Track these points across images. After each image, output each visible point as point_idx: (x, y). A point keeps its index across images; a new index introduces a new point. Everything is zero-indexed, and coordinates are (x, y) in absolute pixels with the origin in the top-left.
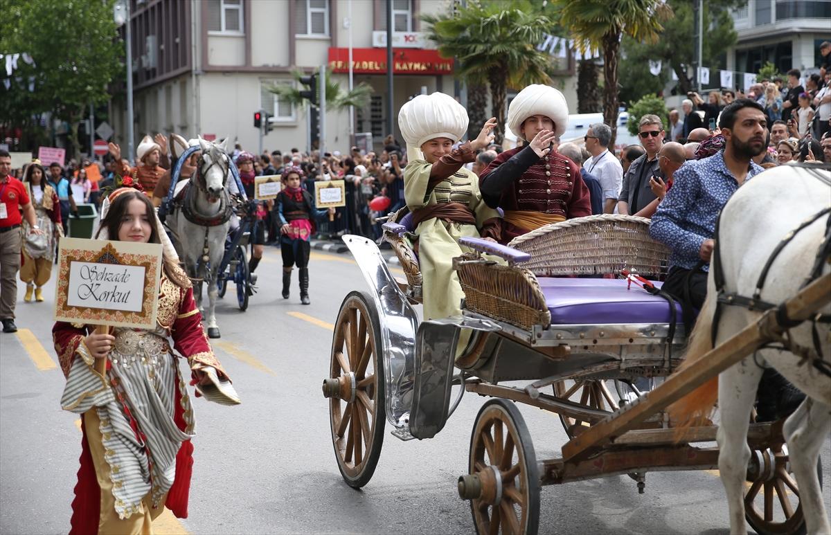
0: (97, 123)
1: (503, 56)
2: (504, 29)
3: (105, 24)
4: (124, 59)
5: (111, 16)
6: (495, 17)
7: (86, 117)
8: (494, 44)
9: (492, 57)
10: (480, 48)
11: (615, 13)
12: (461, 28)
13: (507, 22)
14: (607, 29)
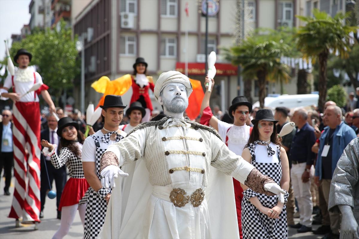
0: (68, 97)
1: (265, 65)
2: (266, 51)
3: (72, 52)
4: (80, 67)
5: (75, 47)
6: (261, 45)
7: (63, 94)
8: (260, 59)
9: (259, 65)
10: (253, 61)
11: (326, 42)
12: (243, 51)
13: (268, 47)
14: (321, 51)
